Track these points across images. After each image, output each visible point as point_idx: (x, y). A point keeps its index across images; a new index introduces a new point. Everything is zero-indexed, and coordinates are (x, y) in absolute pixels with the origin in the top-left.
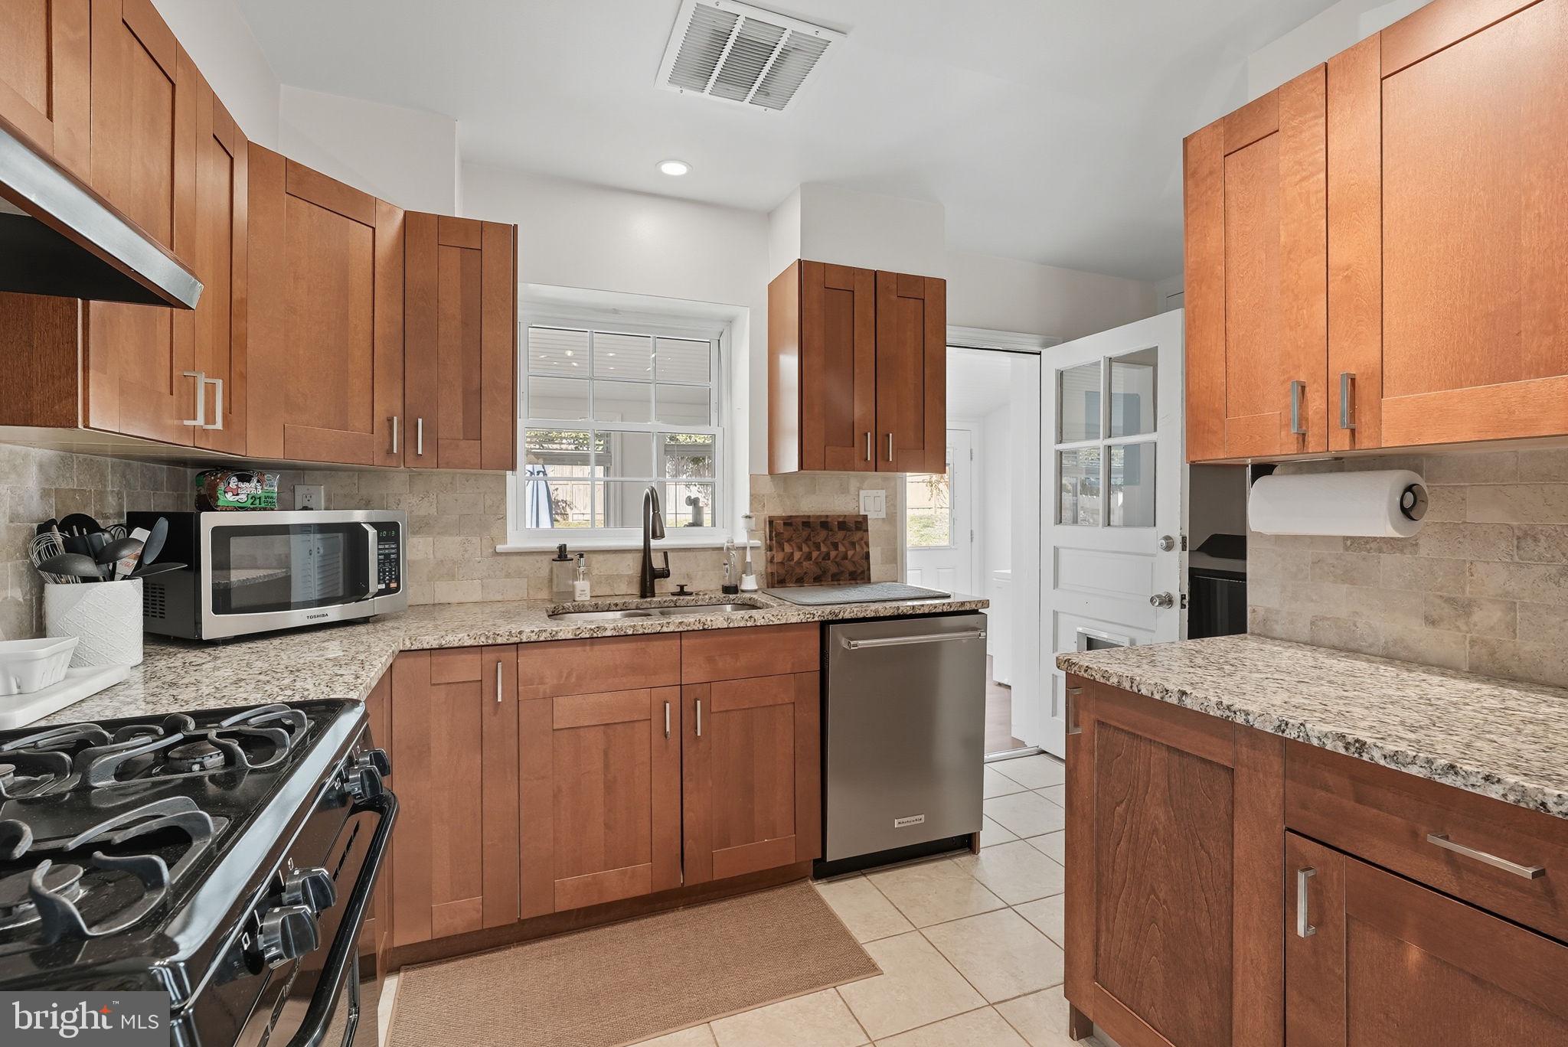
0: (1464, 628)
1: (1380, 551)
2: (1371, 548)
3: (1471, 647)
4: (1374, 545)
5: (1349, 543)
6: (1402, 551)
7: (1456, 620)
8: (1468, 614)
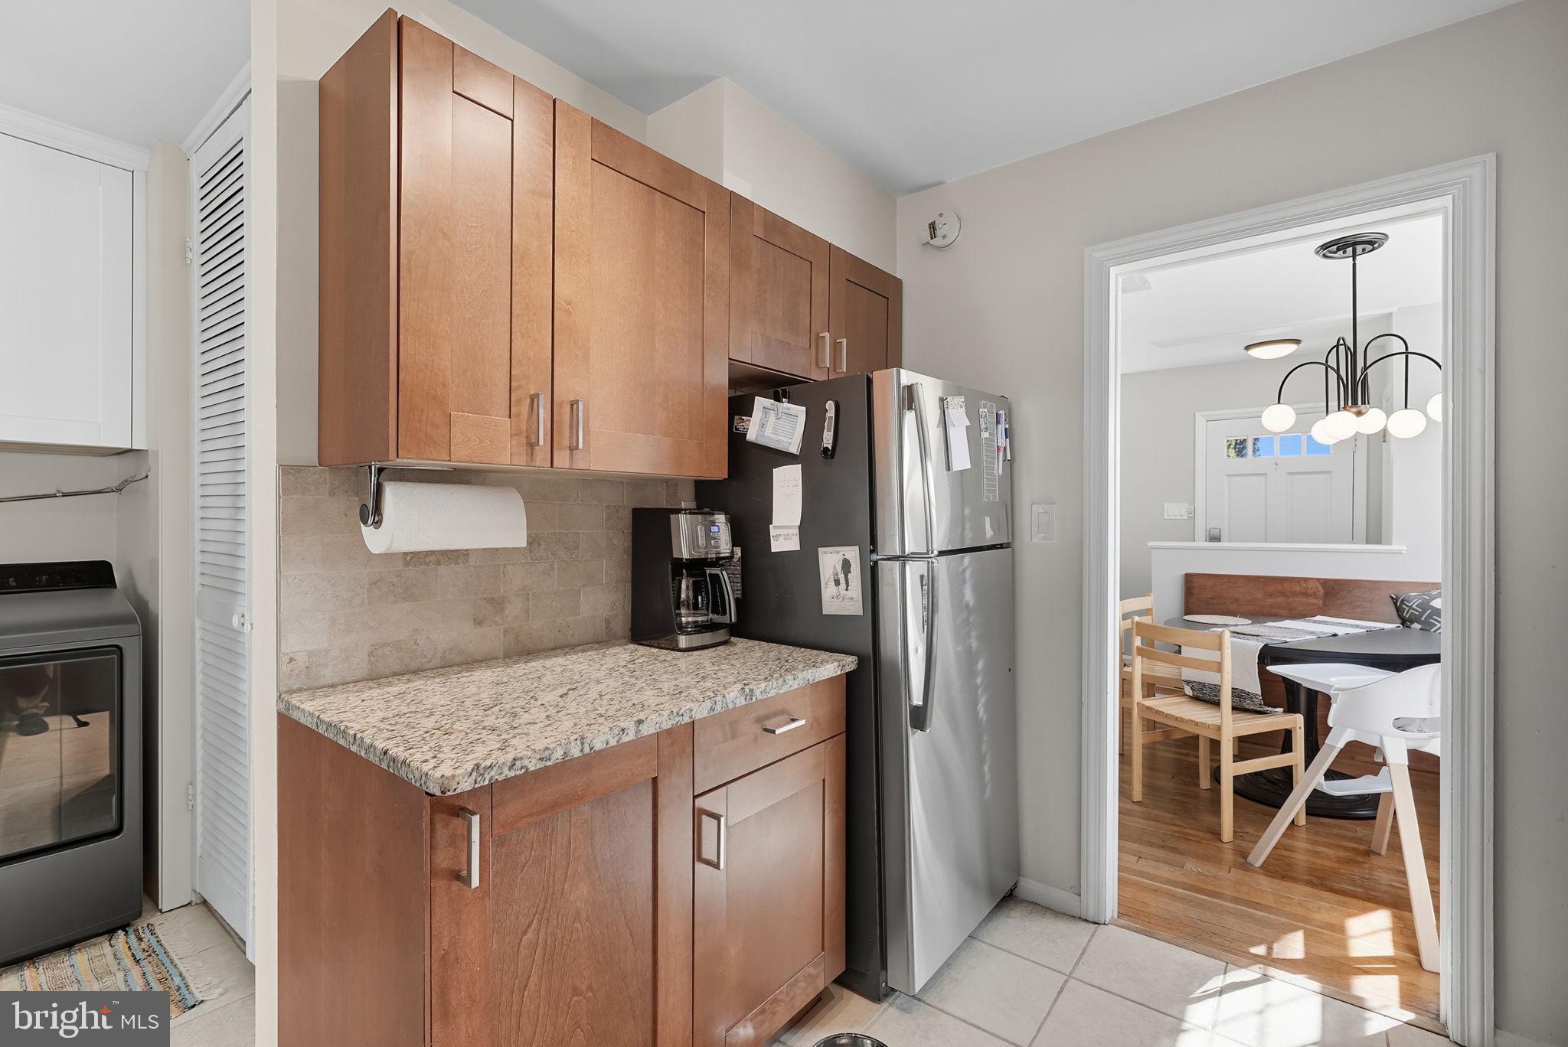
0: (501, 622)
1: (438, 563)
2: (430, 562)
3: (505, 636)
4: (432, 558)
5: (409, 558)
6: (457, 563)
7: (495, 617)
8: (502, 609)
